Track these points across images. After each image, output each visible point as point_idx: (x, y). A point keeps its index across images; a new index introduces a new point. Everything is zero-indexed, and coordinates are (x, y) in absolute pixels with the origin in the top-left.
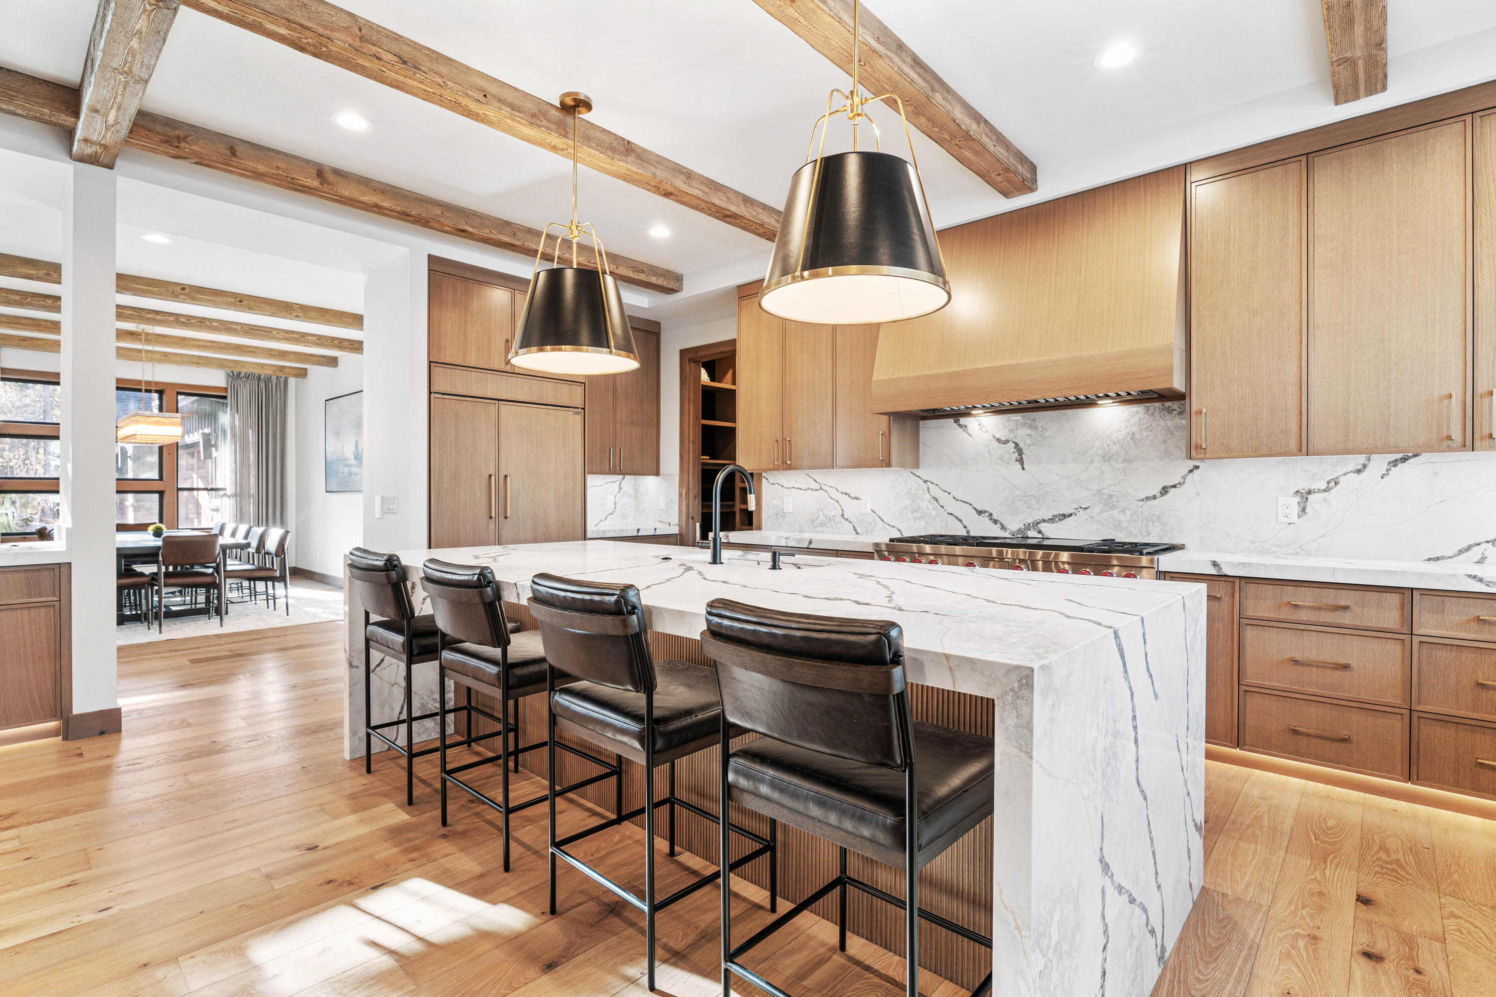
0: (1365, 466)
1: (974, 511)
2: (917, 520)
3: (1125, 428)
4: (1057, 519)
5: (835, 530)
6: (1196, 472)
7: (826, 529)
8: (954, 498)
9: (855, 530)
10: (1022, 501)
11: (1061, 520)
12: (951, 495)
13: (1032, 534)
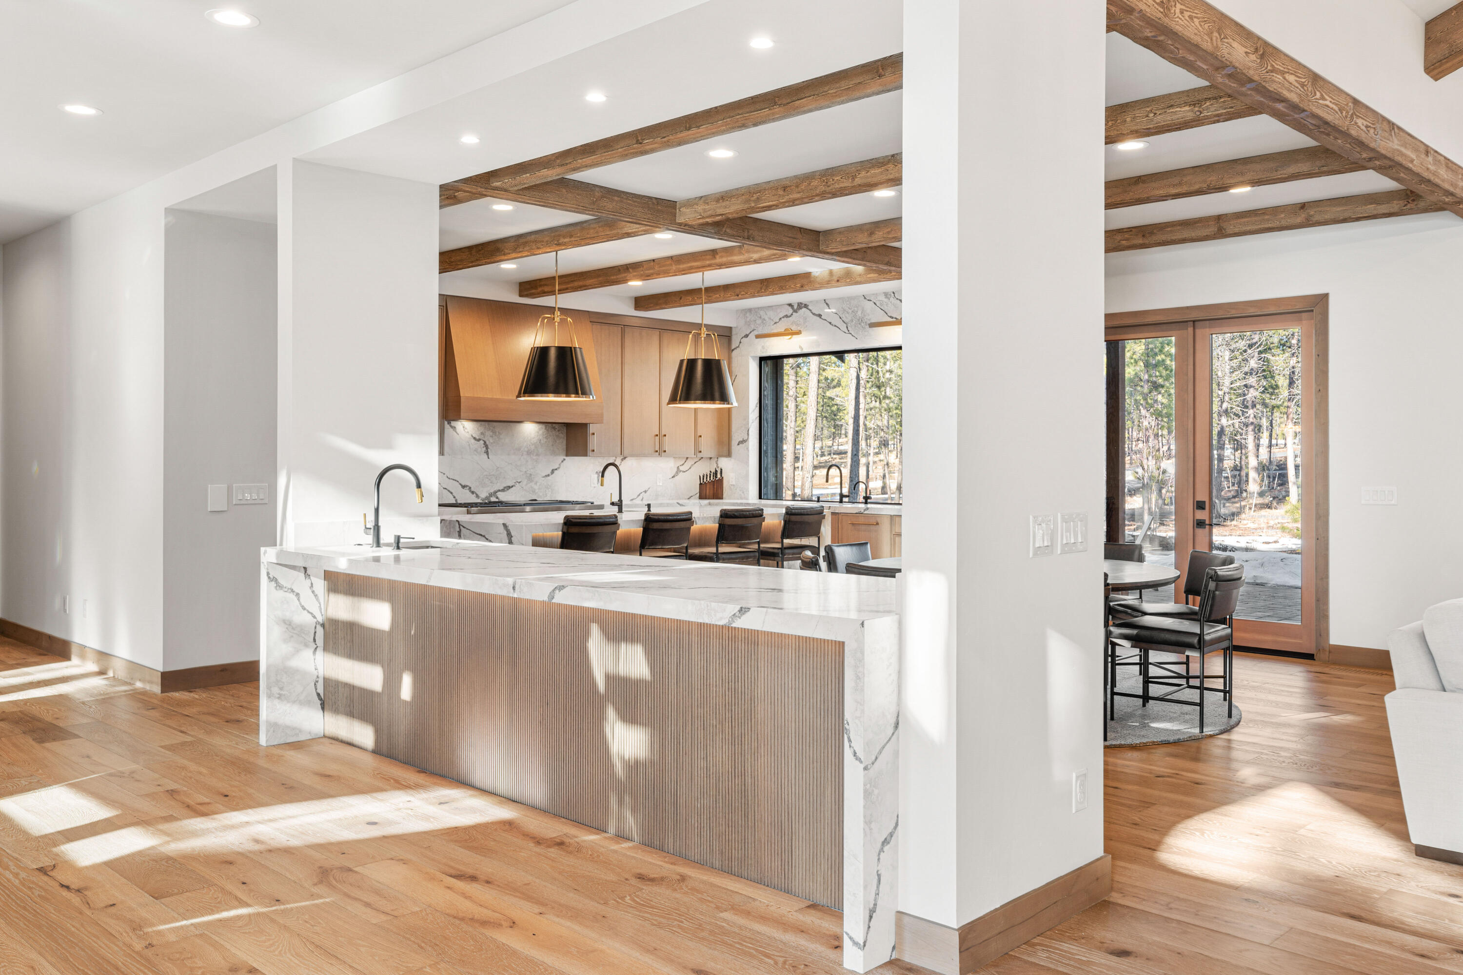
3: (537, 437)
4: (506, 489)
6: (564, 462)
10: (488, 478)
11: (508, 490)
12: (445, 475)
13: (493, 499)
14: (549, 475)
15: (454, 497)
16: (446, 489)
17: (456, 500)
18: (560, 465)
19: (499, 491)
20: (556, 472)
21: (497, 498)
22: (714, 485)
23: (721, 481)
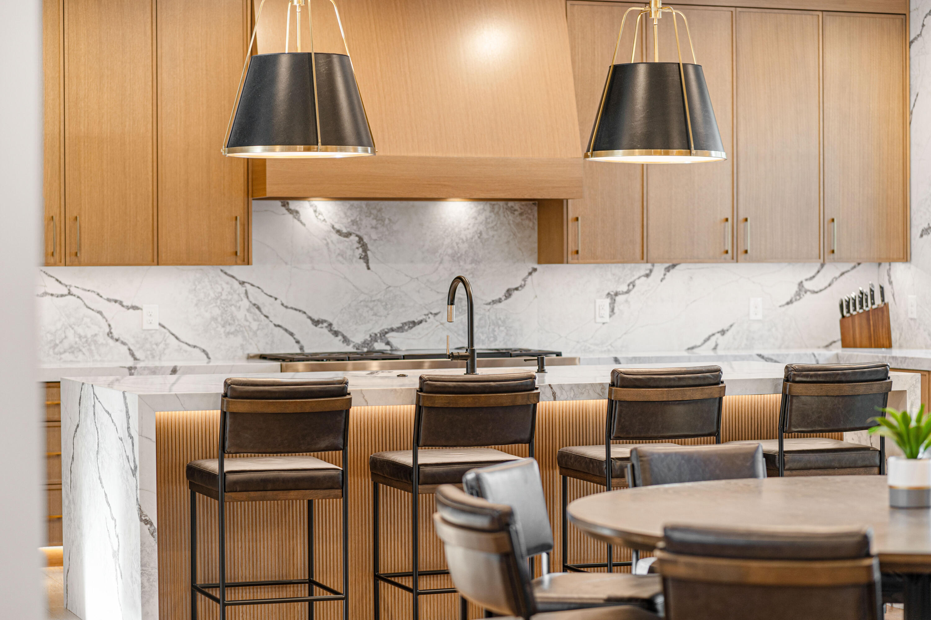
0: (651, 271)
1: (309, 321)
2: (231, 336)
3: (473, 226)
4: (406, 327)
5: (97, 357)
6: (535, 274)
7: (81, 356)
8: (282, 304)
9: (133, 355)
10: (367, 306)
11: (411, 328)
12: (278, 302)
13: (379, 346)
14: (500, 301)
15: (298, 342)
16: (279, 326)
17: (301, 348)
18: (525, 280)
19: (392, 330)
20: (515, 294)
21: (388, 343)
22: (868, 320)
23: (884, 310)
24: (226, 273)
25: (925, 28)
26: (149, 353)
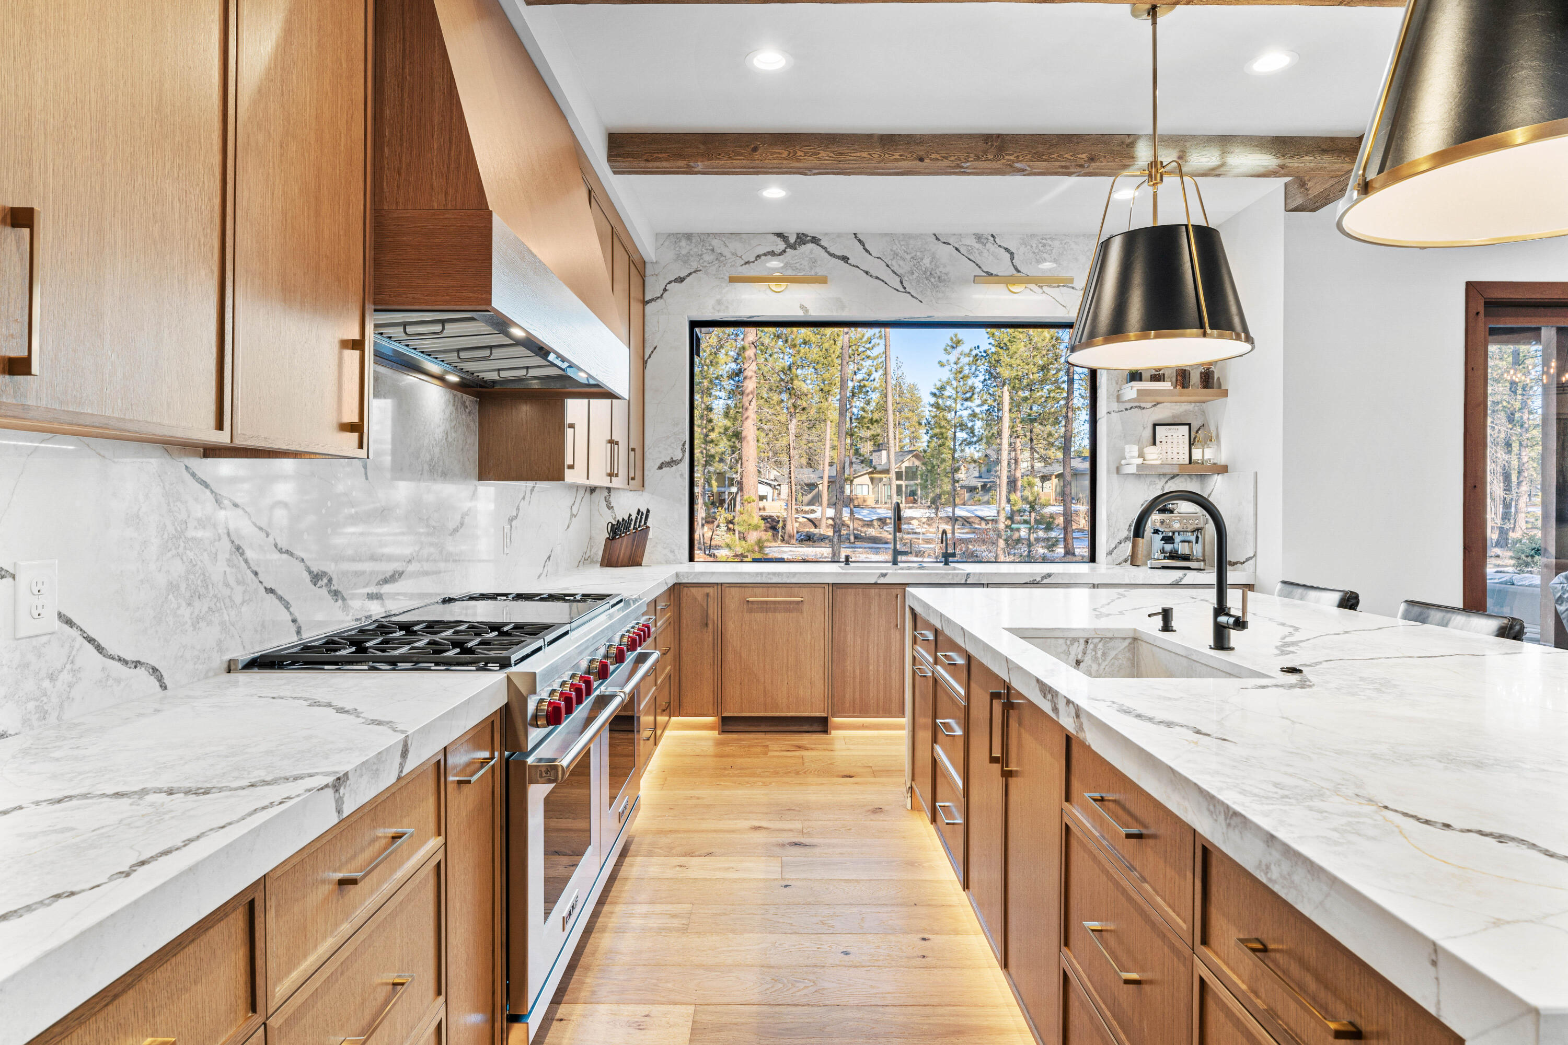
1: (307, 578)
3: (442, 424)
4: (397, 576)
6: (476, 495)
8: (276, 546)
12: (270, 540)
15: (295, 622)
16: (271, 591)
17: (299, 634)
20: (466, 520)
22: (633, 541)
24: (193, 475)
25: (667, 292)
26: (31, 705)
